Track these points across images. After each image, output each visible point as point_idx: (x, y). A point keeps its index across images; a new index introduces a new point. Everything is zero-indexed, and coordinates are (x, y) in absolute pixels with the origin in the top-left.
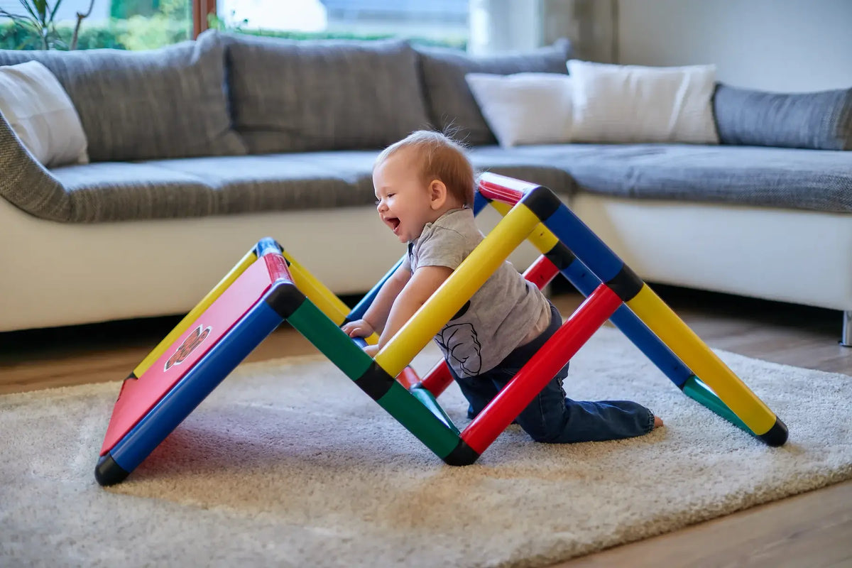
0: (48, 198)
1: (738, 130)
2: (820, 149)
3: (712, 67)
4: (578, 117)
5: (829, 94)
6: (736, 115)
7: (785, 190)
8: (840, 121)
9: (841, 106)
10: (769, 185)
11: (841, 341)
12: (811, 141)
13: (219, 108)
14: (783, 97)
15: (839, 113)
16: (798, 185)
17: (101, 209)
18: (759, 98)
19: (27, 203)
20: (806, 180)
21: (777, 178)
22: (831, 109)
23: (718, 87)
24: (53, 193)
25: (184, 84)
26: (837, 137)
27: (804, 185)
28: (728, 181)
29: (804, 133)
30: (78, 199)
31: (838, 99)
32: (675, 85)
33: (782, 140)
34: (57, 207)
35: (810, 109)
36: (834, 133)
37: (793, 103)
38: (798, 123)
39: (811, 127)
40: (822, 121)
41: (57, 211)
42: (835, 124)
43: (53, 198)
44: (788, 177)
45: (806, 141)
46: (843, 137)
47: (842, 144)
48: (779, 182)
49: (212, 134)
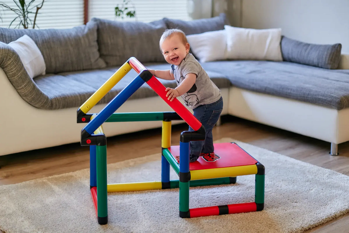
0: (44, 103)
1: (290, 56)
2: (321, 67)
3: (280, 29)
4: (229, 49)
5: (326, 46)
6: (290, 50)
7: (310, 98)
8: (329, 57)
9: (329, 52)
10: (305, 95)
11: (330, 153)
12: (318, 64)
13: (95, 50)
14: (308, 45)
15: (329, 55)
16: (315, 97)
17: (62, 105)
18: (299, 44)
19: (36, 104)
20: (318, 95)
21: (308, 93)
22: (326, 53)
23: (282, 37)
24: (45, 100)
25: (82, 42)
26: (328, 64)
27: (317, 97)
28: (289, 91)
29: (315, 61)
30: (54, 102)
31: (328, 49)
32: (266, 37)
33: (307, 62)
34: (47, 106)
35: (318, 52)
36: (327, 62)
37: (311, 48)
38: (313, 56)
39: (318, 59)
40: (322, 57)
41: (47, 107)
42: (327, 59)
43: (45, 102)
44: (312, 93)
45: (316, 64)
46: (330, 64)
47: (329, 66)
48: (308, 94)
49: (93, 60)
